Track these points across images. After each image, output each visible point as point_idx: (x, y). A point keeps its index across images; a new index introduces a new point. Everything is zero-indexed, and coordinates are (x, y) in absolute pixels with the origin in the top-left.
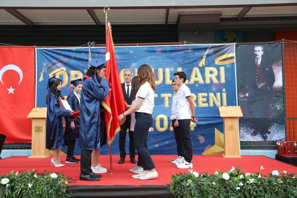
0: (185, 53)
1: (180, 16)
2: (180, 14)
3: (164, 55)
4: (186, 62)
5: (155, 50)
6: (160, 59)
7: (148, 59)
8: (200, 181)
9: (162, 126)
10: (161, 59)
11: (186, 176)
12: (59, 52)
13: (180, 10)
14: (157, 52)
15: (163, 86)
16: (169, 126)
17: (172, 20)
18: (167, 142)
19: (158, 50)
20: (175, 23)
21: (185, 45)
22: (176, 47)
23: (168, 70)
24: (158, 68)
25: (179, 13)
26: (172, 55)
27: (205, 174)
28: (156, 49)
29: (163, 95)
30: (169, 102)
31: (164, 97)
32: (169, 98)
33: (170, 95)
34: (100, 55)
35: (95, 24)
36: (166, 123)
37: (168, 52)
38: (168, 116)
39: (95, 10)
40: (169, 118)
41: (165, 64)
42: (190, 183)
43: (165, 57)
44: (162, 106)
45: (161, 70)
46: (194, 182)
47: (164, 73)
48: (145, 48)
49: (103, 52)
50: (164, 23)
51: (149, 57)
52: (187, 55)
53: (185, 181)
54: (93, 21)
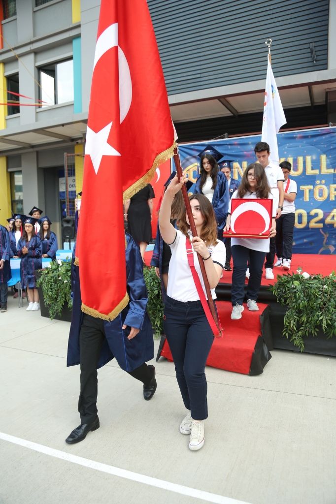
0: (331, 137)
1: (327, 93)
2: (327, 90)
3: (305, 141)
4: (332, 147)
5: (295, 136)
6: (300, 146)
7: (286, 147)
8: (308, 284)
9: (300, 222)
10: (302, 146)
11: (294, 277)
12: (192, 147)
13: (326, 86)
14: (297, 139)
15: (303, 177)
16: (308, 222)
17: (319, 100)
18: (305, 240)
19: (298, 136)
20: (324, 103)
21: (330, 127)
22: (320, 131)
23: (309, 159)
24: (297, 157)
25: (325, 89)
26: (315, 140)
27: (316, 276)
28: (296, 134)
29: (302, 187)
30: (309, 195)
31: (303, 190)
32: (310, 191)
33: (311, 187)
34: (233, 147)
35: (232, 115)
36: (305, 219)
37: (310, 137)
38: (309, 211)
39: (229, 99)
40: (308, 213)
41: (305, 151)
42: (296, 284)
43: (307, 143)
44: (301, 199)
45: (300, 159)
46: (301, 284)
47: (304, 163)
48: (283, 135)
49: (236, 143)
50: (310, 105)
51: (288, 145)
52: (333, 139)
53: (292, 282)
54: (229, 112)
